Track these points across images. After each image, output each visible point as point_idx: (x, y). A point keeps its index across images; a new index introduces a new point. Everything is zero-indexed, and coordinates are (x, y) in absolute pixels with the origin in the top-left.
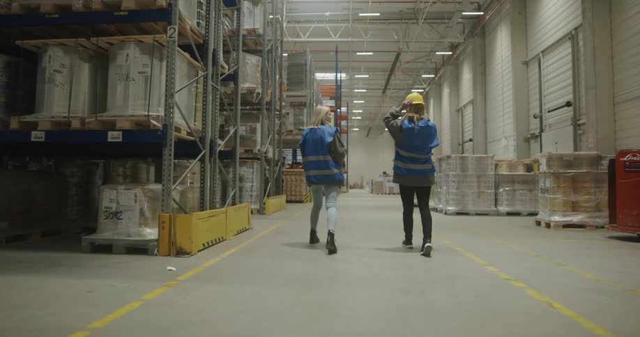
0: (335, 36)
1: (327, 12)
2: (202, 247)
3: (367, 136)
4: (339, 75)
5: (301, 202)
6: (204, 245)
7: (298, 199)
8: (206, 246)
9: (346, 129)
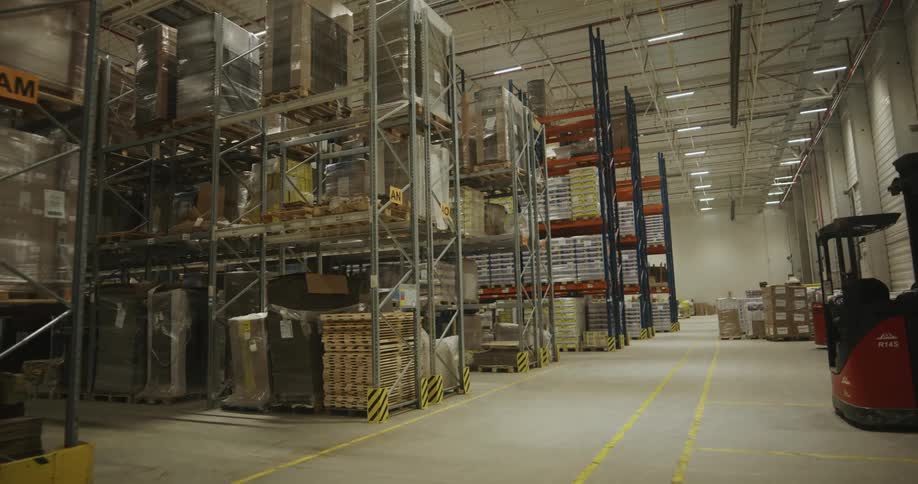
3: (733, 218)
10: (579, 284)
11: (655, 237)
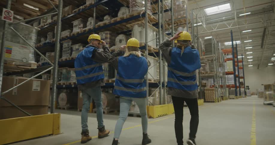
0: (230, 26)
1: (224, 17)
2: (158, 116)
3: (258, 68)
4: (234, 42)
5: (214, 102)
6: (159, 116)
7: (212, 101)
8: (160, 116)
9: (242, 67)
10: (228, 85)
11: (241, 75)
